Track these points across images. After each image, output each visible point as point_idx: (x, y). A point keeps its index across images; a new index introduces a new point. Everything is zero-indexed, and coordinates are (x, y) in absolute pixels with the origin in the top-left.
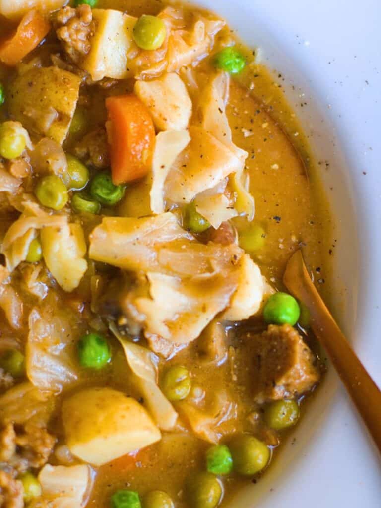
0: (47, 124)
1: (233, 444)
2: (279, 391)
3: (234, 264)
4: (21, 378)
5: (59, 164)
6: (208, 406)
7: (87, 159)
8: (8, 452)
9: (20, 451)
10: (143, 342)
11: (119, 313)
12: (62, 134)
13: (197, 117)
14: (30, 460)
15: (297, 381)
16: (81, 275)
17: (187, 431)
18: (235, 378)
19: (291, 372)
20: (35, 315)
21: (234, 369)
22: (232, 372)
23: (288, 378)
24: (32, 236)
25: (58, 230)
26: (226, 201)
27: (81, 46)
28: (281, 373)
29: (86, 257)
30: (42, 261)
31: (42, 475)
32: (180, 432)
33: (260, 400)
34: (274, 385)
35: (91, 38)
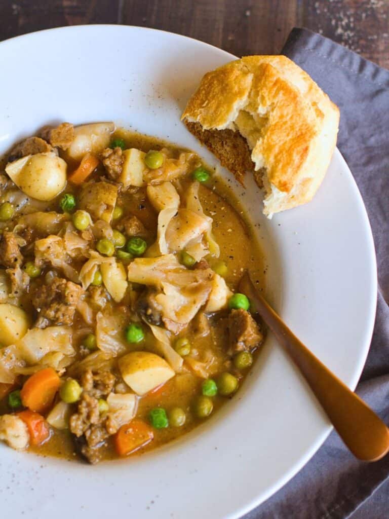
0: (101, 212)
1: (217, 378)
2: (241, 345)
3: (210, 279)
4: (95, 349)
5: (109, 233)
6: (201, 358)
7: (124, 232)
8: (89, 385)
9: (96, 385)
10: (162, 325)
11: (147, 306)
12: (109, 217)
13: (183, 204)
14: (102, 390)
15: (250, 338)
16: (124, 290)
17: (190, 372)
18: (215, 343)
19: (246, 333)
20: (100, 315)
21: (214, 339)
22: (213, 340)
23: (245, 336)
24: (96, 269)
25: (110, 264)
27: (118, 169)
28: (240, 335)
29: (127, 279)
30: (103, 285)
31: (109, 399)
32: (187, 373)
33: (230, 353)
34: (237, 342)
35: (122, 165)
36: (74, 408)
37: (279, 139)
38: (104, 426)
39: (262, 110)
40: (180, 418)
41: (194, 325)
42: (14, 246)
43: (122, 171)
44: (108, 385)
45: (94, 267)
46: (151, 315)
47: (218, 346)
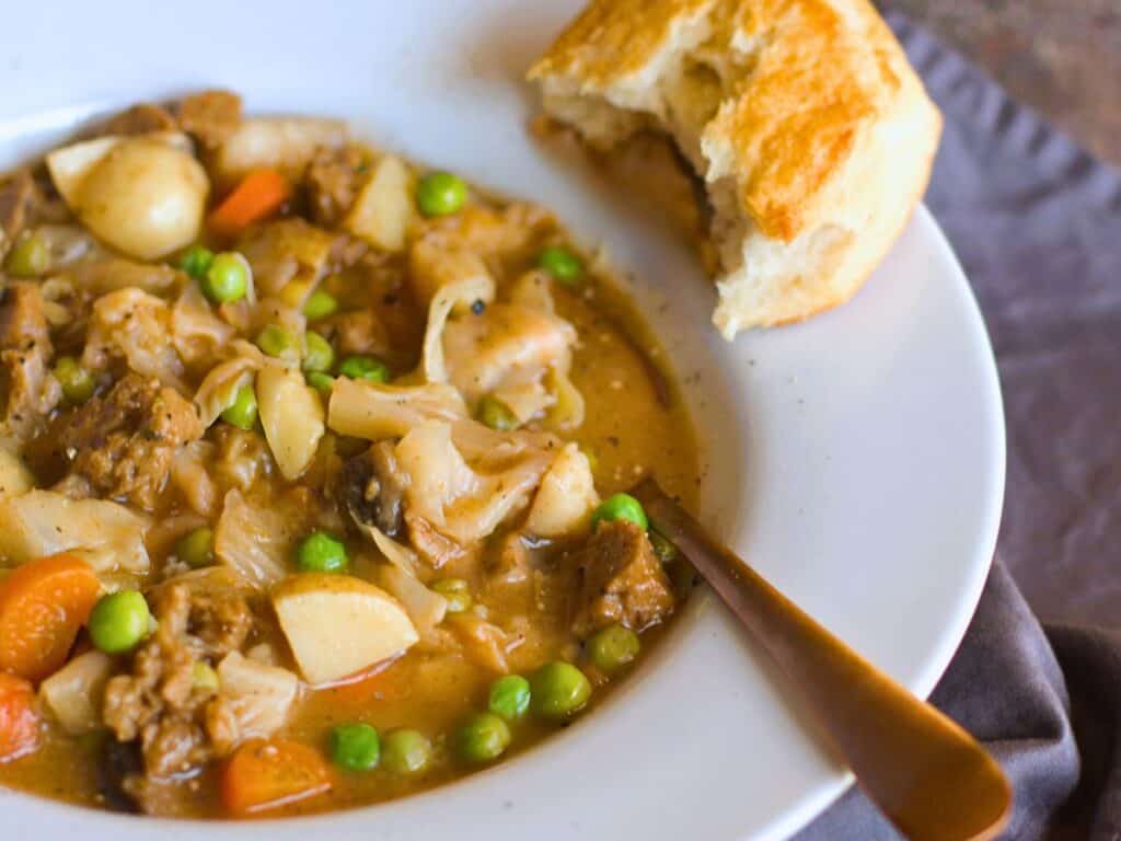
0: (281, 280)
2: (610, 607)
3: (549, 449)
7: (335, 338)
8: (177, 619)
9: (195, 626)
10: (405, 538)
11: (369, 473)
14: (208, 642)
15: (643, 587)
16: (313, 441)
17: (460, 647)
18: (541, 606)
19: (631, 569)
20: (232, 496)
21: (541, 596)
22: (537, 598)
23: (628, 576)
24: (245, 378)
25: (286, 371)
26: (539, 389)
27: (342, 195)
28: (615, 574)
29: (325, 423)
30: (258, 428)
31: (223, 665)
32: (450, 650)
33: (578, 628)
34: (603, 592)
35: (357, 190)
36: (125, 663)
37: (780, 107)
38: (201, 722)
39: (741, 42)
40: (416, 754)
41: (489, 556)
42: (34, 314)
43: (353, 205)
44: (230, 624)
45: (241, 372)
46: (377, 501)
47: (546, 612)
